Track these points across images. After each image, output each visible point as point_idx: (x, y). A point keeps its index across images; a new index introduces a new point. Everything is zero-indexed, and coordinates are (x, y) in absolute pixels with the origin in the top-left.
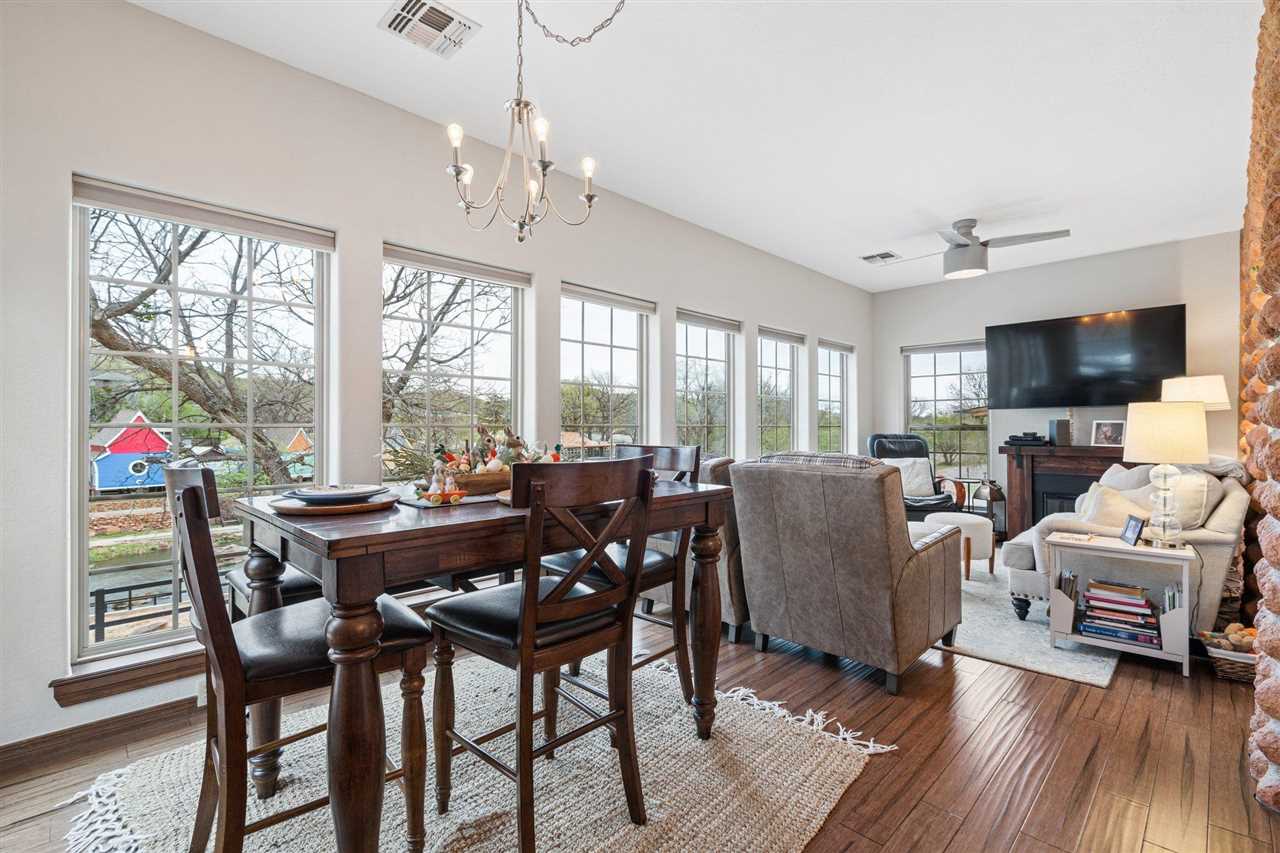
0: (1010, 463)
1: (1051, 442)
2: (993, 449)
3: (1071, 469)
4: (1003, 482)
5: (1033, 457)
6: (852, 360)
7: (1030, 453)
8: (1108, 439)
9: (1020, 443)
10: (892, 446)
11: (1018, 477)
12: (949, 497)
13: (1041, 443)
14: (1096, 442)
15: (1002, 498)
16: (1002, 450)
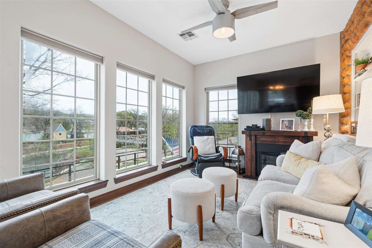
0: (246, 138)
1: (263, 129)
2: (240, 132)
3: (271, 141)
4: (244, 147)
5: (256, 135)
6: (184, 92)
7: (255, 134)
8: (287, 127)
9: (251, 129)
10: (199, 131)
11: (250, 145)
12: (221, 155)
13: (260, 129)
14: (282, 129)
15: (243, 154)
16: (243, 133)
